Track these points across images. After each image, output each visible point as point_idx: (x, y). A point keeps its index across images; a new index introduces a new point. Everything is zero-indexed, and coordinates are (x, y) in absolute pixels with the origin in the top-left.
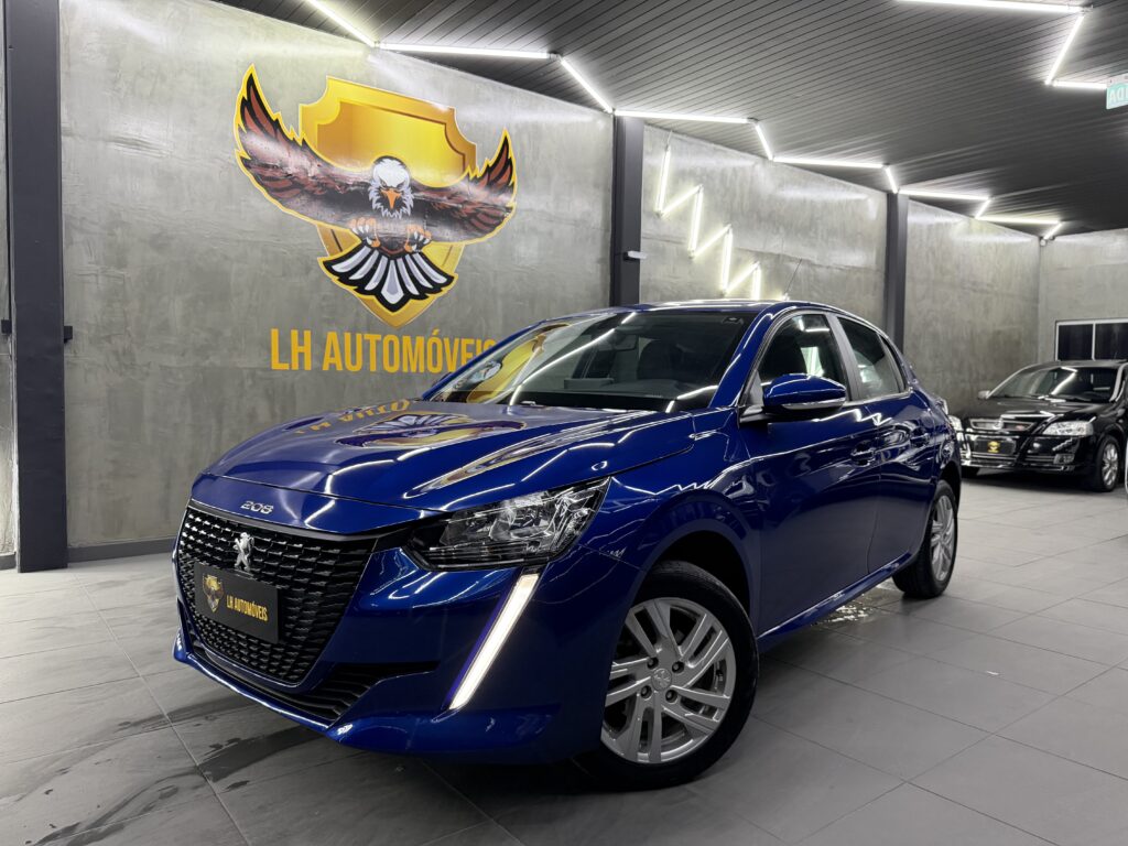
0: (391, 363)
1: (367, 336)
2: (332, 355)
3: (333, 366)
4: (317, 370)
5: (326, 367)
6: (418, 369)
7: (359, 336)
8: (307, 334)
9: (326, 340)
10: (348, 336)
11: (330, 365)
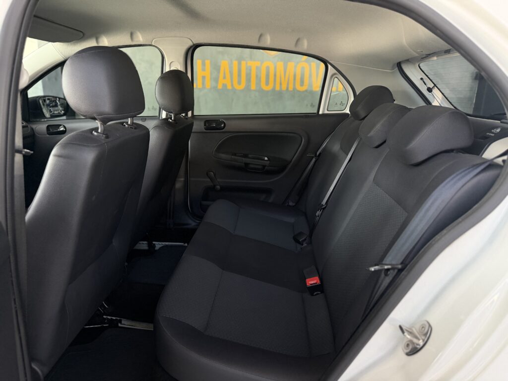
0: (267, 83)
1: (250, 63)
2: (224, 78)
3: (225, 86)
4: (215, 88)
5: (220, 86)
6: (287, 88)
7: (243, 63)
8: (208, 62)
9: (220, 67)
10: (235, 63)
11: (223, 84)
